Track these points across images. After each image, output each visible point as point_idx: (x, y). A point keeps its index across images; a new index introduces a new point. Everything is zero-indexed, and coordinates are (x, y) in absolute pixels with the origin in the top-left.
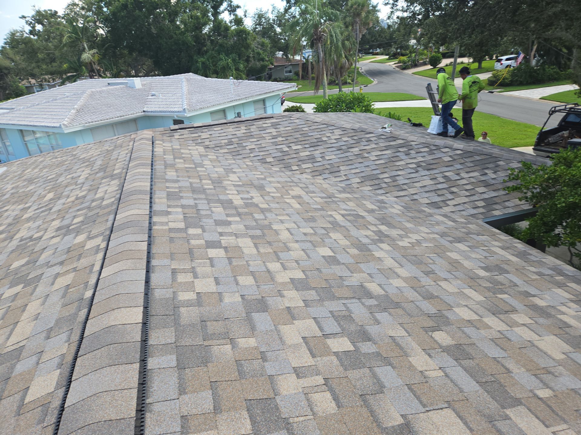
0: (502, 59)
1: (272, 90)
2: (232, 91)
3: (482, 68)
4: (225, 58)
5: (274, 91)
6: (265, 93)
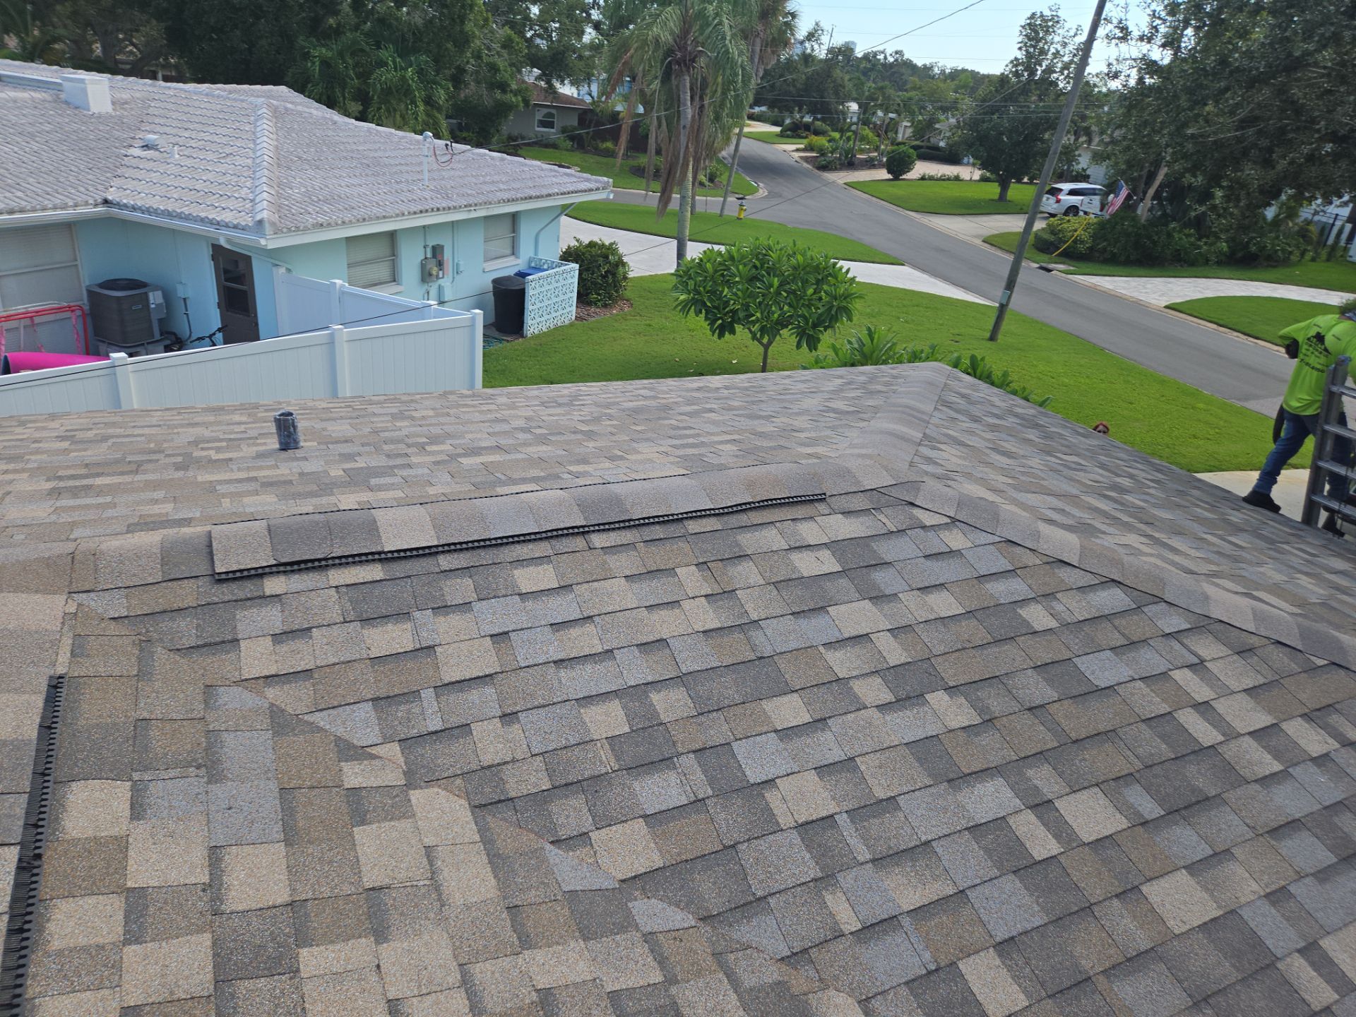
4: (394, 62)
5: (550, 195)
6: (526, 198)
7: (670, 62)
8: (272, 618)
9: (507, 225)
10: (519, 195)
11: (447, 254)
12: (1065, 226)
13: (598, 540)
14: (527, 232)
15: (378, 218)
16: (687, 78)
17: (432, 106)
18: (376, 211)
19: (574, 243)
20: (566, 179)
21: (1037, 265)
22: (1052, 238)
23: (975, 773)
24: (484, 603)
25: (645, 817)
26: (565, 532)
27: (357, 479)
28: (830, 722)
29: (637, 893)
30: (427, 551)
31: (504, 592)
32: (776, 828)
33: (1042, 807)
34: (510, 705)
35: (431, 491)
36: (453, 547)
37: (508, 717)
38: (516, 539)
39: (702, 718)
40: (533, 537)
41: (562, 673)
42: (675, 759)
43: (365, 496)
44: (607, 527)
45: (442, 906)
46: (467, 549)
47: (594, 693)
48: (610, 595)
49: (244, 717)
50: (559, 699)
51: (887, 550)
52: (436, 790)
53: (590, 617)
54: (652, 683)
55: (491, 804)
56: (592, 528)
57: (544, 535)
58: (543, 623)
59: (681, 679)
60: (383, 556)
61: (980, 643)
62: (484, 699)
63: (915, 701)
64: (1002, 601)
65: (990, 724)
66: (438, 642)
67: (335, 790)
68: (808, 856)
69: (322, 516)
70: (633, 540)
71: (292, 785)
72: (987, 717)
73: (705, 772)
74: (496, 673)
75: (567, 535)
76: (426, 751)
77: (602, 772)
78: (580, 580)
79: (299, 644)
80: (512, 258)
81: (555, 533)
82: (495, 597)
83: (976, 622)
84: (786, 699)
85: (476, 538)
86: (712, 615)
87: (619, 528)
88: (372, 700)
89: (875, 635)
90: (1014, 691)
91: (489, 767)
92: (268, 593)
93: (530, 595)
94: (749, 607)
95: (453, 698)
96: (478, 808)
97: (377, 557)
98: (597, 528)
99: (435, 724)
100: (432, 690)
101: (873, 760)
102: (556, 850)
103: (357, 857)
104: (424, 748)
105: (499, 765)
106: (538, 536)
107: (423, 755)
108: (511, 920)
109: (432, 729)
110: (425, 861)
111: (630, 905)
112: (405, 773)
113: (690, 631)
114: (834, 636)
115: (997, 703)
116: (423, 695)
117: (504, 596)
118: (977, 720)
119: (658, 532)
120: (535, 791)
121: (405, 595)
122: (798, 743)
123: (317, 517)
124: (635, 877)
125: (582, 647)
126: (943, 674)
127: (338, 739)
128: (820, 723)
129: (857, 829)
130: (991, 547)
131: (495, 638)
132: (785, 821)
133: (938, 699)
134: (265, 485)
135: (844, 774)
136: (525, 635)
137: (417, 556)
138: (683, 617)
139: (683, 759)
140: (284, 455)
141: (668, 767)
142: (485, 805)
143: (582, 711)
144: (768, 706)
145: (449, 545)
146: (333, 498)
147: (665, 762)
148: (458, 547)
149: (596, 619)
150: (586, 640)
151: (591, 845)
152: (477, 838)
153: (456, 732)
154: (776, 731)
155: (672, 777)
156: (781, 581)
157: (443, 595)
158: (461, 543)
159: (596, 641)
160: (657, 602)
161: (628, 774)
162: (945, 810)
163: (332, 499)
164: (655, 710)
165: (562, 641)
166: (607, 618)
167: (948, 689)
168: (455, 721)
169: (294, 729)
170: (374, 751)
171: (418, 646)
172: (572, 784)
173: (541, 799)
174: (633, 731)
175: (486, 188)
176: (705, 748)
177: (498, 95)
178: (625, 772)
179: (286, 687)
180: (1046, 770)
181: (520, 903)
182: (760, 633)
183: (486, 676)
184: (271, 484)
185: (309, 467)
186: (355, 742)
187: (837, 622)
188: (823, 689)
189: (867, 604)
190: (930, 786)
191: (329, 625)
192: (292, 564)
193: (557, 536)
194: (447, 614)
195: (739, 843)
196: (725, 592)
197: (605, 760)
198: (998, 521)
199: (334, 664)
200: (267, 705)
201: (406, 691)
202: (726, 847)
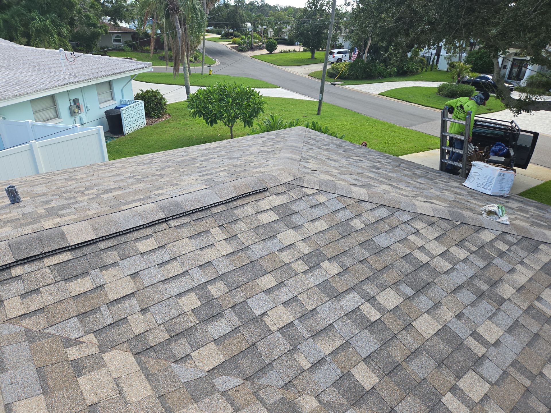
0: (334, 52)
1: (122, 70)
2: (64, 68)
3: (314, 58)
4: (39, 18)
5: (125, 72)
6: (114, 74)
7: (168, 10)
8: (19, 287)
9: (107, 86)
10: (110, 73)
11: (81, 103)
12: (338, 66)
13: (173, 223)
14: (117, 89)
15: (44, 90)
16: (177, 16)
17: (62, 37)
18: (42, 86)
19: (139, 92)
20: (131, 64)
21: (330, 83)
22: (334, 72)
23: (344, 292)
24: (124, 261)
25: (214, 341)
26: (157, 222)
27: (52, 213)
28: (285, 283)
29: (216, 375)
30: (92, 242)
31: (133, 254)
32: (270, 333)
33: (371, 300)
34: (144, 305)
35: (90, 213)
36: (104, 238)
37: (144, 311)
38: (134, 229)
39: (232, 292)
40: (142, 227)
41: (167, 285)
42: (223, 313)
43: (57, 220)
44: (176, 217)
45: (127, 404)
46: (111, 238)
47: (182, 291)
48: (182, 247)
49: (12, 338)
50: (167, 297)
51: (296, 207)
52: (115, 351)
53: (175, 258)
54: (208, 281)
55: (143, 351)
56: (169, 219)
57: (147, 225)
58: (154, 265)
59: (220, 277)
60: (70, 248)
61: (338, 239)
62: (132, 304)
63: (317, 267)
64: (343, 220)
65: (347, 270)
66: (104, 283)
67: (64, 363)
68: (285, 341)
69: (36, 234)
70: (189, 221)
71: (42, 365)
72: (345, 268)
73: (237, 315)
74: (135, 292)
75: (158, 223)
76: (108, 334)
77: (192, 325)
78: (168, 243)
79: (34, 297)
80: (112, 101)
81: (152, 223)
82: (129, 257)
83: (334, 230)
84: (265, 277)
85: (115, 232)
86: (229, 247)
87: (181, 216)
88: (76, 316)
89: (297, 243)
90: (353, 255)
91: (139, 335)
92: (14, 276)
93: (145, 253)
94: (244, 241)
95: (117, 307)
96: (137, 355)
97: (67, 249)
98: (171, 218)
99: (110, 321)
100: (105, 305)
101: (305, 295)
102: (177, 365)
103: (81, 392)
104: (106, 333)
105: (143, 333)
106: (145, 226)
107: (106, 336)
108: (161, 402)
109: (109, 323)
110: (115, 386)
111: (214, 381)
112: (98, 347)
113: (220, 256)
114: (280, 246)
115: (348, 261)
116: (101, 309)
117: (133, 256)
118: (342, 270)
119: (199, 215)
120: (162, 341)
121: (85, 264)
122: (273, 294)
123: (33, 235)
124: (214, 368)
125: (174, 272)
126: (326, 254)
127: (62, 338)
128: (281, 284)
129: (303, 325)
130: (335, 199)
131: (132, 276)
132: (273, 328)
133: (325, 264)
134: (4, 223)
135: (294, 303)
136: (146, 272)
137: (88, 245)
138: (217, 250)
139: (227, 311)
140: (14, 206)
141: (221, 317)
142: (140, 353)
143: (178, 300)
144: (259, 281)
145: (102, 237)
146: (41, 223)
147: (219, 315)
148: (107, 237)
149: (178, 258)
150: (175, 268)
151: (192, 359)
152: (139, 368)
153: (120, 322)
154: (264, 291)
155: (223, 321)
156: (255, 228)
157: (103, 261)
158: (108, 236)
159: (179, 268)
160: (204, 246)
161: (204, 324)
162: (336, 309)
163: (40, 225)
164: (211, 293)
165: (163, 271)
166: (183, 257)
167: (329, 260)
168: (119, 317)
169: (39, 338)
170: (81, 340)
171: (95, 287)
172: (179, 334)
173: (166, 344)
174: (203, 304)
175: (93, 71)
176: (235, 305)
177: (92, 29)
178: (202, 323)
179: (32, 319)
180: (370, 284)
181: (164, 394)
182: (250, 251)
183: (131, 294)
184: (9, 222)
185: (27, 210)
186: (71, 337)
187: (281, 241)
188: (280, 270)
189: (291, 231)
190: (328, 301)
191: (48, 285)
192: (24, 259)
193: (153, 225)
194: (107, 269)
195: (256, 342)
196: (233, 236)
197: (192, 320)
198: (336, 188)
199: (54, 303)
200: (23, 329)
201: (92, 308)
202: (251, 346)
